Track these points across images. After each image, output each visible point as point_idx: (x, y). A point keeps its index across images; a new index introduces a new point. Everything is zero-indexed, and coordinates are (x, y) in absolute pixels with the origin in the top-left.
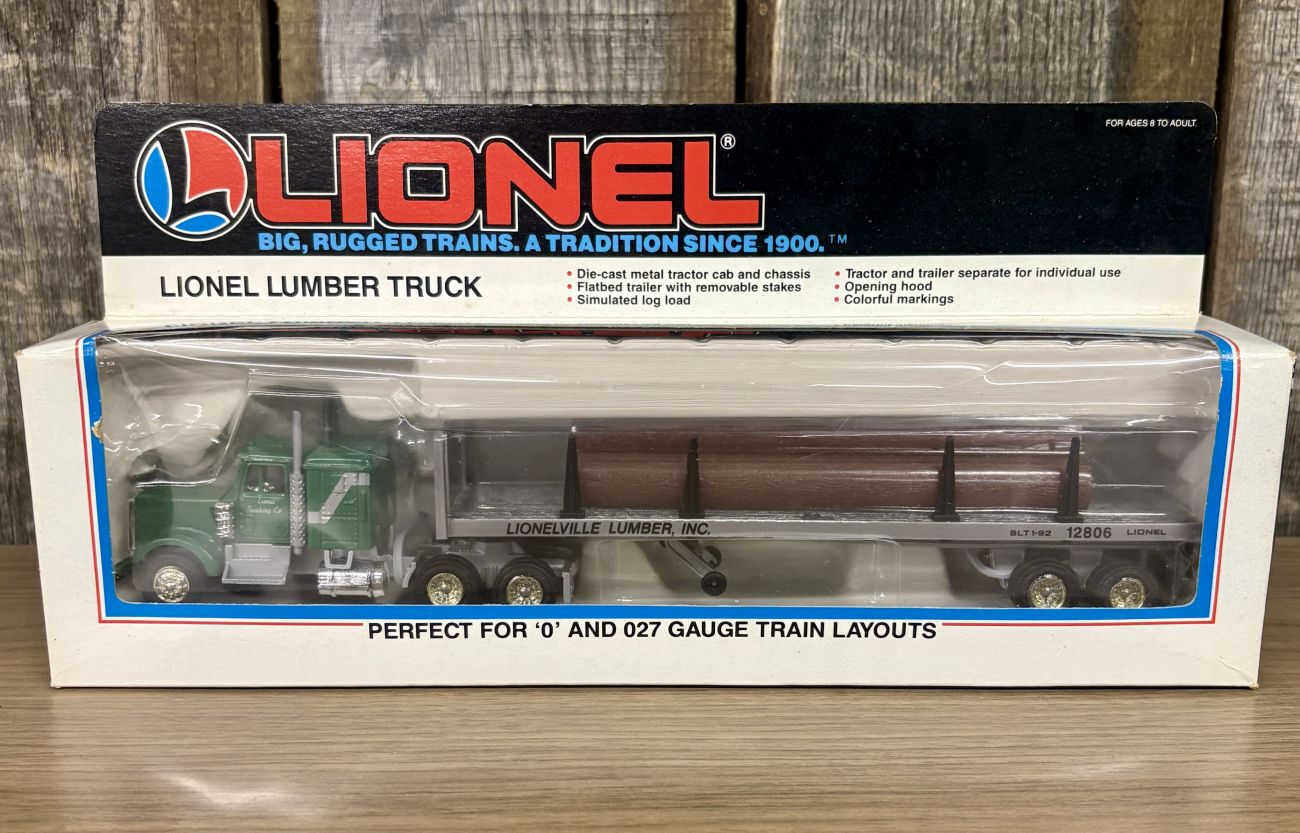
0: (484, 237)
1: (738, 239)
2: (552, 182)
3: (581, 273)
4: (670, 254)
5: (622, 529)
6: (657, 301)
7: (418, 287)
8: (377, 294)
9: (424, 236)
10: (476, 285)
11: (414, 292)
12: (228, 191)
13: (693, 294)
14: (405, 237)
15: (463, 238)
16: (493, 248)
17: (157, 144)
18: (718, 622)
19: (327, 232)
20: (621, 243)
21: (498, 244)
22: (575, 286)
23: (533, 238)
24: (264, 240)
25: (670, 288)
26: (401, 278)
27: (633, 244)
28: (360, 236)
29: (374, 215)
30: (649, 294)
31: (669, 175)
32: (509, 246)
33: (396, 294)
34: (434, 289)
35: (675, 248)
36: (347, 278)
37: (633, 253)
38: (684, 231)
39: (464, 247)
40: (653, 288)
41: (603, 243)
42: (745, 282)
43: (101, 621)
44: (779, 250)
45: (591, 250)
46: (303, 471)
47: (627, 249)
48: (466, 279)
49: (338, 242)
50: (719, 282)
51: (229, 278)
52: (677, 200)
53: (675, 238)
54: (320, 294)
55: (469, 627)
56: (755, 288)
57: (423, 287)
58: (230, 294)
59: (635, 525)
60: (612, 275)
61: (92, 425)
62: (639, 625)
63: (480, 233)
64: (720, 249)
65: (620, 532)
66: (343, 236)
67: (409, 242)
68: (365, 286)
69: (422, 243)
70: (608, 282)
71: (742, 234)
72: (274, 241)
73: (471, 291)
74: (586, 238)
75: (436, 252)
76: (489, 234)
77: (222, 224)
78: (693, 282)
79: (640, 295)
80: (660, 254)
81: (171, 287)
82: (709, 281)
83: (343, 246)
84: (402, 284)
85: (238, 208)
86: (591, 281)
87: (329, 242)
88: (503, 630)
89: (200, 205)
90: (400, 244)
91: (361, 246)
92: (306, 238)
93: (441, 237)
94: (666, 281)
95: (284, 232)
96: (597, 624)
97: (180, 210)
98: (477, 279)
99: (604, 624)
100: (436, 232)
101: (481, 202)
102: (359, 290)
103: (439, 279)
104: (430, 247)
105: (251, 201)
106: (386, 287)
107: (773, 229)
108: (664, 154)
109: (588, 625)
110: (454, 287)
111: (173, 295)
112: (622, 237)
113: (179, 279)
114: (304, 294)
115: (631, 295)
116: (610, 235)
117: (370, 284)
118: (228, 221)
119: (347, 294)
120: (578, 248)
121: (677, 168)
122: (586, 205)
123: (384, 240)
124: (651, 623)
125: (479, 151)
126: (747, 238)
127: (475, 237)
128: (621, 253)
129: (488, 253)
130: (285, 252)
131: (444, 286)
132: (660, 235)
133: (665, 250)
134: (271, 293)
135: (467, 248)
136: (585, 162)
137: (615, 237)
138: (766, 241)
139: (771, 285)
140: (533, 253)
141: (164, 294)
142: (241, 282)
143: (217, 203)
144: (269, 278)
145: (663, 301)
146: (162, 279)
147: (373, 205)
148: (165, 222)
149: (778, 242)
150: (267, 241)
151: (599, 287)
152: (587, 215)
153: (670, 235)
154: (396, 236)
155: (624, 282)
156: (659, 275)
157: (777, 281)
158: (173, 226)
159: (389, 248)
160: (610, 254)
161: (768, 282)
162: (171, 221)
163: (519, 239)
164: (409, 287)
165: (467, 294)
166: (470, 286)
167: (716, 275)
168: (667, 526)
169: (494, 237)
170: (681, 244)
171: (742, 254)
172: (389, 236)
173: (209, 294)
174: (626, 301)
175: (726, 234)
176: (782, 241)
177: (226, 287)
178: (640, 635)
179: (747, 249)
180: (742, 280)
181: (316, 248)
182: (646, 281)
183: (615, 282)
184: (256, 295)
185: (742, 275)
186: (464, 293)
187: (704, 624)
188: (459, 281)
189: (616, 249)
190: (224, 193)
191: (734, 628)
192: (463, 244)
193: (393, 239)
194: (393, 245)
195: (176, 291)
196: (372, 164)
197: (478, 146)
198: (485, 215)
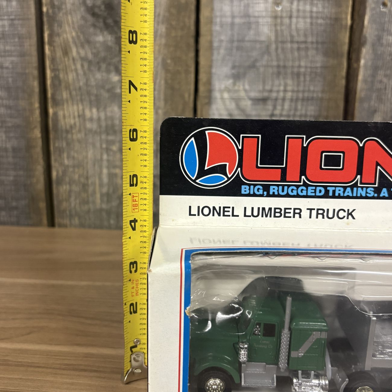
0: (360, 189)
7: (323, 214)
8: (300, 217)
9: (328, 188)
10: (353, 213)
11: (320, 216)
12: (228, 164)
14: (318, 188)
15: (349, 189)
16: (364, 195)
17: (193, 139)
19: (278, 186)
21: (367, 193)
23: (385, 190)
24: (244, 189)
26: (314, 209)
28: (295, 188)
29: (303, 177)
32: (372, 194)
33: (310, 217)
34: (331, 215)
36: (285, 209)
39: (348, 194)
48: (348, 210)
49: (283, 191)
51: (224, 208)
54: (271, 216)
57: (325, 214)
58: (224, 215)
61: (185, 308)
63: (358, 187)
66: (286, 188)
67: (320, 191)
68: (295, 213)
69: (327, 192)
72: (249, 189)
73: (350, 216)
75: (334, 197)
76: (362, 188)
81: (194, 211)
83: (285, 193)
84: (314, 213)
85: (232, 172)
87: (278, 191)
89: (213, 170)
90: (315, 192)
91: (295, 193)
92: (266, 188)
93: (337, 189)
95: (255, 185)
97: (202, 173)
98: (354, 210)
100: (335, 187)
101: (360, 171)
102: (291, 215)
103: (334, 210)
104: (331, 194)
105: (239, 169)
106: (305, 213)
110: (342, 214)
111: (195, 215)
113: (199, 207)
114: (262, 216)
117: (297, 212)
118: (226, 179)
119: (285, 217)
123: (307, 190)
125: (361, 145)
127: (355, 189)
129: (361, 197)
130: (254, 195)
131: (336, 213)
134: (245, 216)
135: (351, 195)
140: (384, 198)
141: (190, 214)
142: (231, 210)
143: (222, 169)
144: (245, 208)
146: (190, 207)
147: (303, 172)
148: (194, 178)
150: (245, 190)
154: (314, 188)
158: (198, 181)
159: (309, 194)
162: (197, 178)
163: (378, 191)
164: (318, 214)
165: (348, 218)
166: (350, 214)
169: (365, 189)
172: (310, 188)
173: (213, 215)
177: (222, 212)
181: (271, 193)
184: (238, 216)
186: (346, 217)
188: (344, 211)
190: (226, 165)
192: (348, 192)
193: (312, 189)
194: (311, 193)
195: (197, 214)
196: (305, 151)
197: (361, 143)
198: (361, 178)
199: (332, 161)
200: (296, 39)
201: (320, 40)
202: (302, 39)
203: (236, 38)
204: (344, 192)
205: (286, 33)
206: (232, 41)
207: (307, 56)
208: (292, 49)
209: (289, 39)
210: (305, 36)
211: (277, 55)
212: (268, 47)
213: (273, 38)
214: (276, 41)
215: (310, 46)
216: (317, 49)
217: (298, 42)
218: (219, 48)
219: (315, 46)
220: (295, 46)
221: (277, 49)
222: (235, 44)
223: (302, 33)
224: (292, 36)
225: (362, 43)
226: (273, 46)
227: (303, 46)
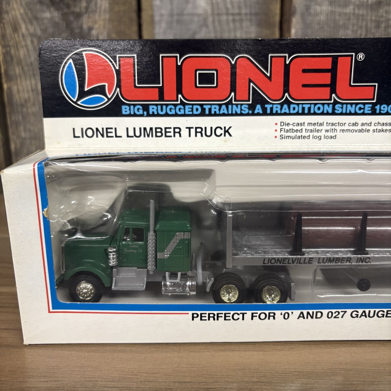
0: (234, 106)
1: (362, 106)
2: (270, 78)
3: (282, 124)
4: (328, 114)
5: (325, 261)
6: (320, 137)
7: (201, 132)
8: (180, 136)
9: (205, 106)
10: (229, 131)
11: (199, 135)
12: (107, 84)
13: (338, 134)
14: (195, 107)
15: (224, 107)
16: (239, 112)
17: (71, 61)
18: (377, 310)
19: (157, 105)
20: (303, 109)
21: (241, 110)
22: (279, 130)
23: (259, 106)
24: (125, 109)
25: (327, 131)
26: (193, 128)
27: (309, 109)
28: (173, 107)
29: (180, 96)
30: (316, 134)
31: (329, 74)
32: (247, 111)
33: (190, 136)
34: (208, 133)
35: (330, 111)
36: (166, 128)
37: (309, 114)
38: (336, 102)
39: (224, 112)
40: (318, 131)
41: (294, 109)
42: (364, 128)
43: (49, 312)
44: (382, 112)
45: (288, 112)
46: (155, 231)
47: (306, 111)
48: (225, 128)
49: (162, 110)
50: (351, 128)
51: (107, 129)
52: (333, 87)
53: (331, 106)
54: (152, 136)
55: (245, 315)
56: (368, 131)
57: (203, 132)
58: (107, 136)
59: (331, 259)
60: (298, 124)
61: (43, 210)
62: (335, 313)
63: (232, 104)
64: (353, 112)
65: (323, 263)
66: (164, 107)
67: (197, 110)
68: (175, 132)
69: (203, 110)
70: (295, 128)
71: (364, 104)
72: (130, 110)
73: (227, 134)
74: (285, 106)
75: (210, 115)
76: (237, 105)
77: (104, 101)
78: (339, 128)
79: (311, 134)
80: (322, 114)
81: (78, 133)
82: (346, 127)
83: (164, 112)
84: (193, 131)
85: (112, 93)
86: (287, 128)
87: (157, 110)
88: (263, 316)
90: (192, 111)
91: (173, 112)
92: (146, 108)
93: (213, 107)
94: (325, 127)
95: (134, 105)
96: (313, 312)
97: (82, 94)
98: (230, 127)
99: (317, 312)
100: (211, 104)
101: (233, 89)
102: (172, 134)
103: (211, 128)
104: (207, 112)
105: (118, 89)
106: (185, 132)
107: (380, 101)
108: (327, 64)
109: (308, 313)
110: (219, 132)
111: (79, 137)
112: (304, 106)
113: (82, 129)
114: (144, 136)
115: (307, 134)
116: (298, 104)
117: (177, 131)
118: (106, 100)
119: (166, 136)
120: (281, 111)
121: (333, 71)
122: (286, 89)
123: (184, 109)
124: (342, 312)
125: (233, 63)
126: (367, 106)
127: (230, 106)
128: (303, 114)
129: (236, 114)
130: (135, 115)
131: (214, 131)
132: (323, 104)
133: (325, 112)
134: (128, 136)
135: (226, 112)
136: (287, 68)
137: (300, 106)
138: (376, 107)
139: (377, 129)
140: (258, 114)
141: (75, 137)
142: (113, 131)
143: (101, 90)
144: (127, 129)
145: (323, 138)
146: (74, 129)
147: (179, 90)
148: (75, 100)
149: (382, 108)
150: (126, 110)
151: (291, 131)
152: (286, 94)
153: (329, 104)
154: (191, 106)
155: (304, 128)
156: (321, 124)
157: (380, 127)
158: (79, 103)
159: (187, 113)
160: (297, 114)
161: (375, 128)
162: (78, 100)
163: (252, 107)
164: (196, 132)
165: (225, 135)
166: (226, 131)
167: (350, 125)
168: (349, 259)
169: (239, 106)
170: (334, 109)
171: (363, 114)
172: (187, 107)
173: (97, 136)
174: (304, 137)
175: (357, 104)
176: (384, 107)
177: (106, 133)
178: (335, 317)
179: (366, 112)
180: (362, 127)
181: (151, 113)
182: (315, 127)
183: (299, 128)
184: (121, 137)
185: (363, 124)
186: (223, 135)
187: (370, 312)
188: (221, 129)
189: (300, 111)
190: (105, 86)
191: (385, 313)
192: (224, 110)
193: (189, 108)
194: (189, 111)
195: (81, 135)
196: (179, 69)
197: (233, 60)
198: (235, 95)
199: (206, 79)
200: (231, 11)
201: (253, 11)
202: (236, 11)
203: (175, 11)
204: (220, 110)
205: (222, 6)
206: (171, 15)
207: (241, 27)
208: (228, 21)
209: (224, 11)
210: (240, 8)
211: (214, 27)
212: (205, 20)
213: (209, 11)
214: (213, 14)
215: (244, 17)
216: (251, 20)
217: (233, 14)
218: (160, 22)
219: (249, 17)
220: (231, 18)
221: (214, 21)
222: (175, 18)
223: (236, 5)
224: (227, 9)
225: (292, 13)
226: (210, 19)
227: (237, 18)
